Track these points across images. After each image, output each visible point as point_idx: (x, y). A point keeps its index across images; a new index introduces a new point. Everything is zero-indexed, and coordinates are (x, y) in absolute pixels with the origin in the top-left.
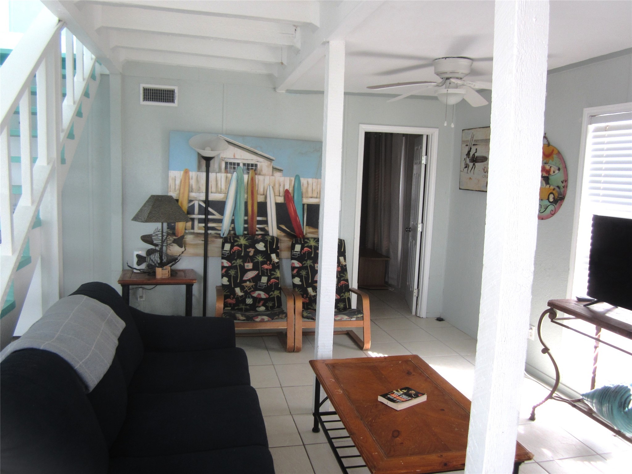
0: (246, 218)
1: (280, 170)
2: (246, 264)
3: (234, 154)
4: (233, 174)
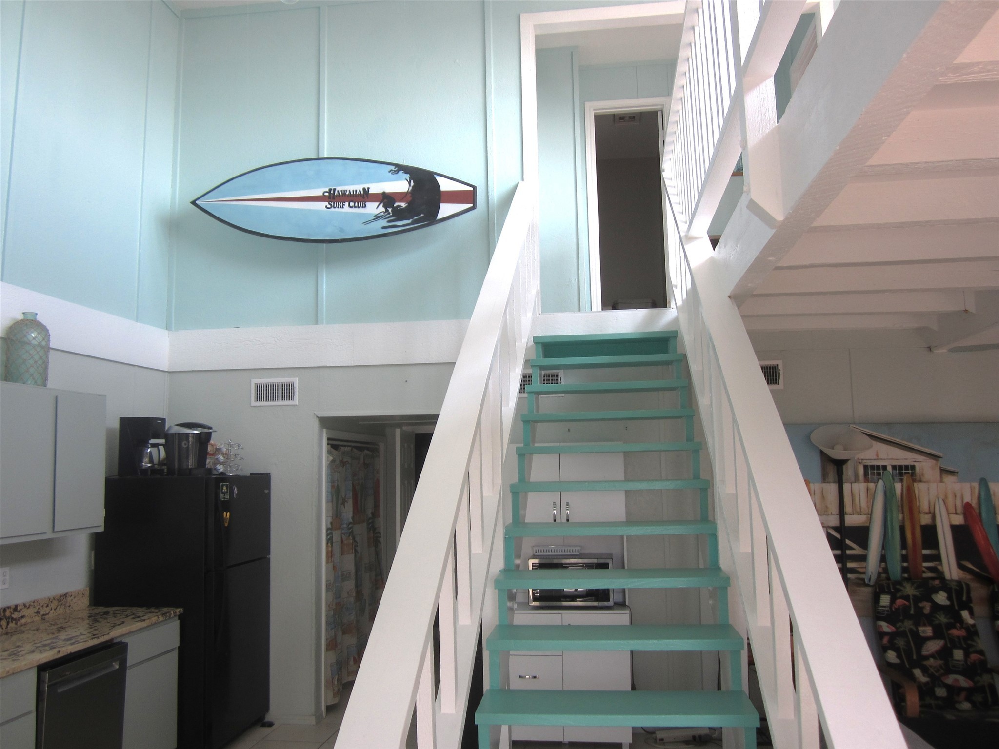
0: (904, 552)
1: (952, 473)
2: (921, 629)
3: (877, 453)
4: (877, 483)
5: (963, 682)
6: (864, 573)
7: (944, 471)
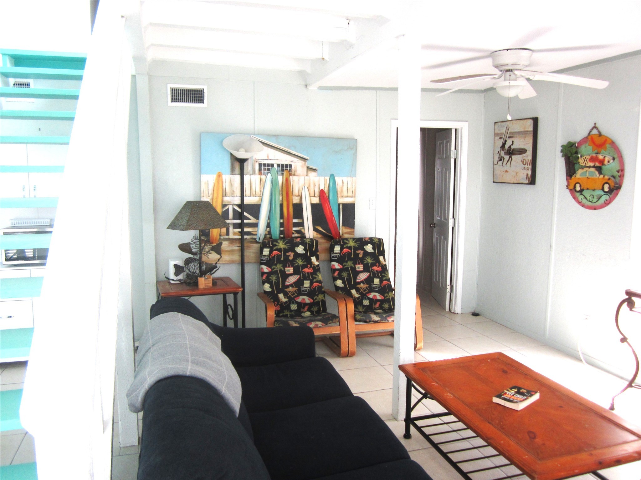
0: (282, 221)
1: (314, 170)
2: (286, 269)
3: (268, 155)
4: (267, 175)
5: (307, 300)
6: (256, 235)
7: (309, 169)
